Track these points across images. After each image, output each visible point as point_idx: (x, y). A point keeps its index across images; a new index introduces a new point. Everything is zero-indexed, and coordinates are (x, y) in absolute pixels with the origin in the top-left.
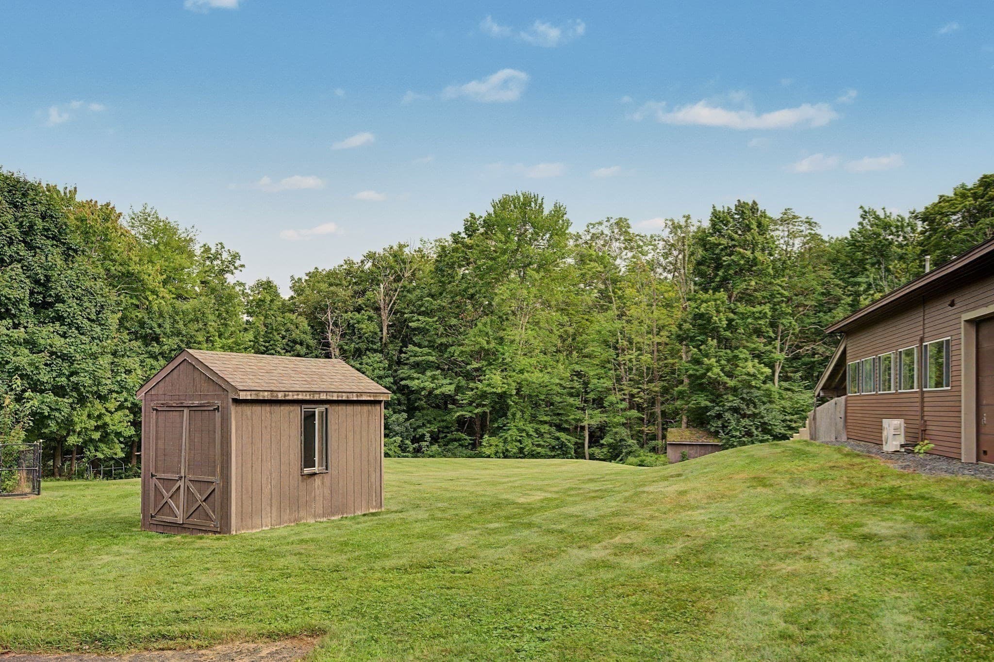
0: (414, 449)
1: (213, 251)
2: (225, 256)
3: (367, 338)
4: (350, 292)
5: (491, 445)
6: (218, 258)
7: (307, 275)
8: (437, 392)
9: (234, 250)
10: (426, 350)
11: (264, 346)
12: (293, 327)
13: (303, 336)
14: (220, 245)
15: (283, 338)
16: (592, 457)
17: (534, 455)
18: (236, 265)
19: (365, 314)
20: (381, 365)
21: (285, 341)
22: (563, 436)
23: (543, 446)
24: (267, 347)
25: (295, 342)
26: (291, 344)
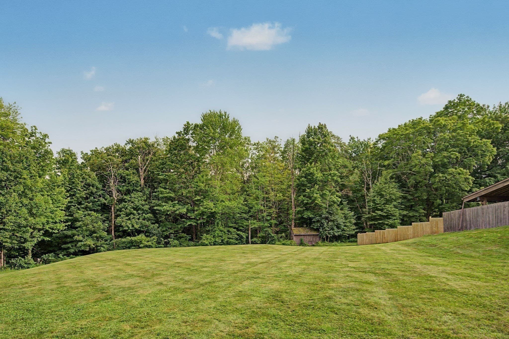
0: (165, 242)
1: (30, 131)
2: (38, 135)
3: (133, 184)
4: (120, 160)
5: (207, 239)
6: (34, 136)
7: (91, 151)
8: (177, 212)
9: (44, 132)
10: (168, 191)
11: (69, 187)
12: (87, 177)
13: (93, 181)
14: (34, 128)
15: (82, 182)
16: (253, 243)
17: (228, 243)
18: (46, 141)
19: (131, 171)
20: (142, 198)
21: (83, 184)
22: (241, 233)
23: (232, 239)
24: (71, 188)
25: (89, 185)
26: (87, 186)
